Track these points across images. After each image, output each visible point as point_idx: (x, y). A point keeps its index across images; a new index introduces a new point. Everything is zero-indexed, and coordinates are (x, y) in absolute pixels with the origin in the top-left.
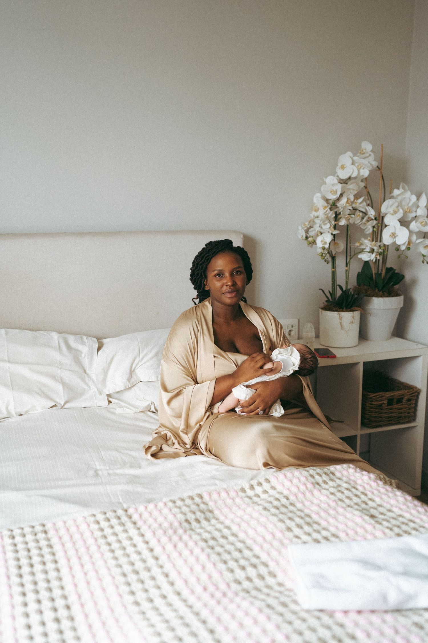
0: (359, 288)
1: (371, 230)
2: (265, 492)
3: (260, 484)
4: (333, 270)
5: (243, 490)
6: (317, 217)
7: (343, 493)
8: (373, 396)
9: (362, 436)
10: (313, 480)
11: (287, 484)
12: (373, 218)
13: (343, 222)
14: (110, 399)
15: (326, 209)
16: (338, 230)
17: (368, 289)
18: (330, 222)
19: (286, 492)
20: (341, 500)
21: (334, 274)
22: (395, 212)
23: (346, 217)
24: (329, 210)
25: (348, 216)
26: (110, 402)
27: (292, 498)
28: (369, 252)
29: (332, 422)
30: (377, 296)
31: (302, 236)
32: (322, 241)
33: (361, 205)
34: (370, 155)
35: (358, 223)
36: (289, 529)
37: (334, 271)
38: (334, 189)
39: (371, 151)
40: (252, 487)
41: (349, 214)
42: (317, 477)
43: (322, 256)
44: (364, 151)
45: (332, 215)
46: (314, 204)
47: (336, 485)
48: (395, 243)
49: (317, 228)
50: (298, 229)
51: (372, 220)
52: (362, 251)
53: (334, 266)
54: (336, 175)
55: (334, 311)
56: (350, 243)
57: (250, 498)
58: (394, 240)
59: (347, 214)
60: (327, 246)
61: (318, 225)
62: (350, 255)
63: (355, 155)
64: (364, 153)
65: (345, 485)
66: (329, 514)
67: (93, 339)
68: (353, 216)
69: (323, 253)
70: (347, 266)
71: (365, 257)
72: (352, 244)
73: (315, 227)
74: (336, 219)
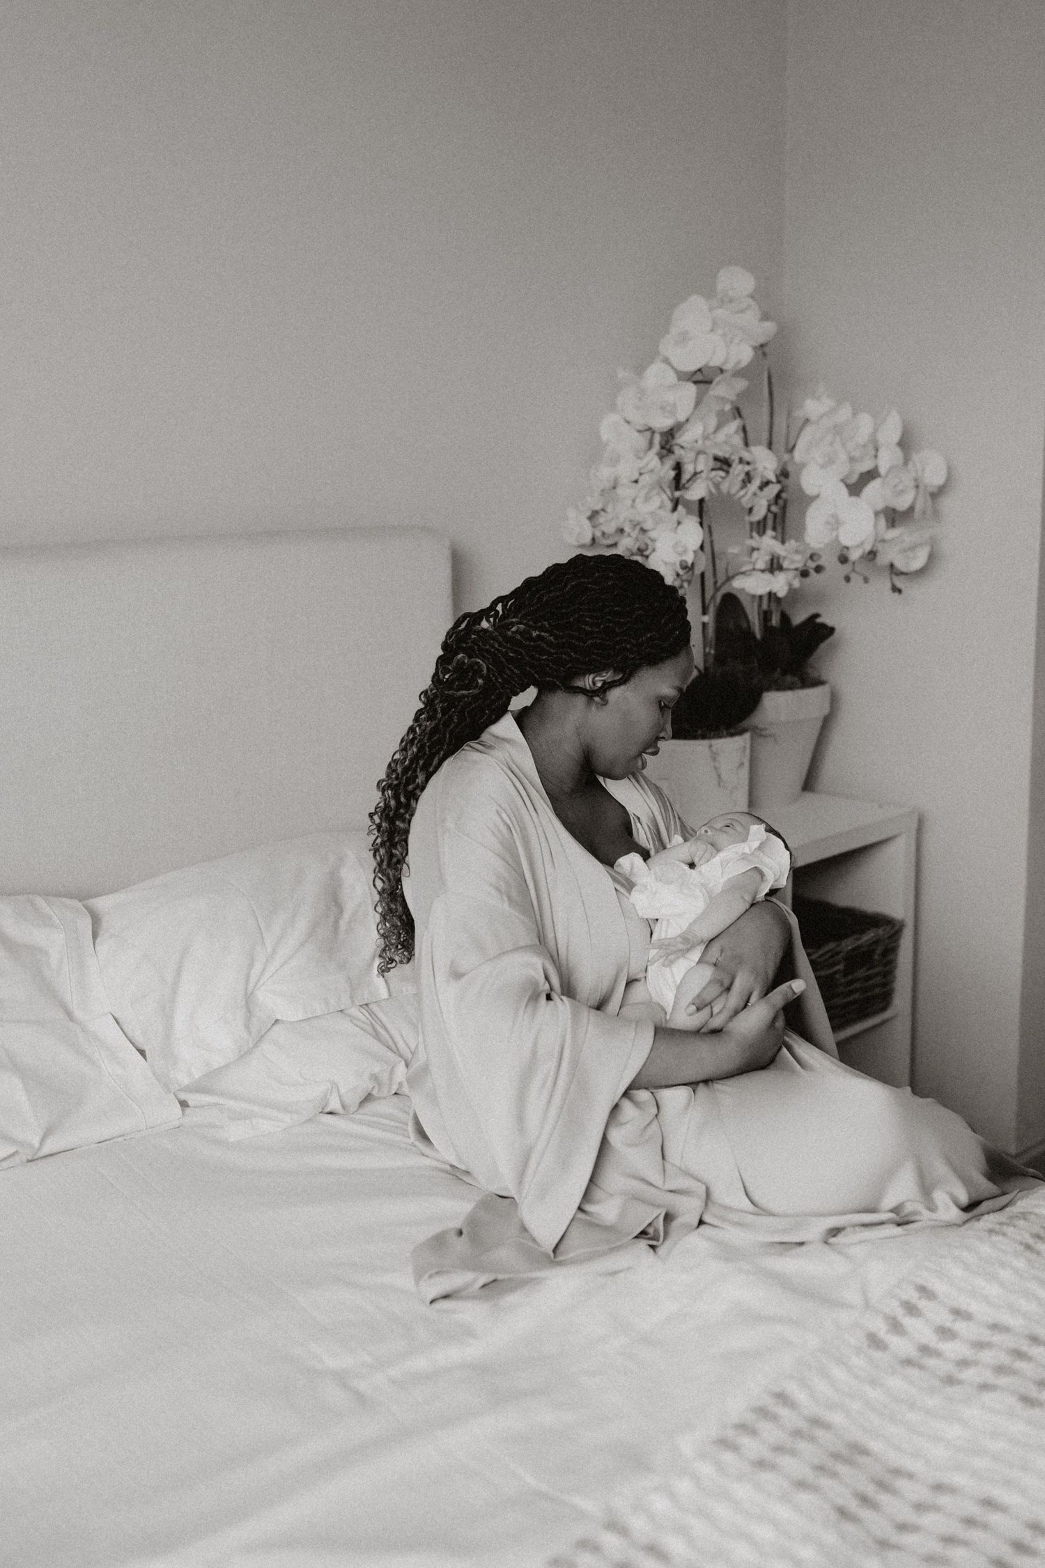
1: (765, 511)
12: (773, 479)
14: (183, 1096)
15: (648, 457)
18: (660, 492)
22: (830, 461)
24: (656, 460)
25: (712, 474)
26: (184, 1104)
28: (767, 571)
31: (579, 535)
34: (749, 307)
35: (737, 494)
38: (670, 397)
39: (751, 295)
44: (730, 293)
45: (665, 472)
46: (605, 444)
48: (835, 541)
51: (771, 483)
52: (744, 570)
54: (664, 360)
58: (834, 534)
59: (708, 470)
63: (711, 301)
64: (731, 301)
67: (68, 901)
70: (704, 612)
71: (756, 584)
74: (677, 483)
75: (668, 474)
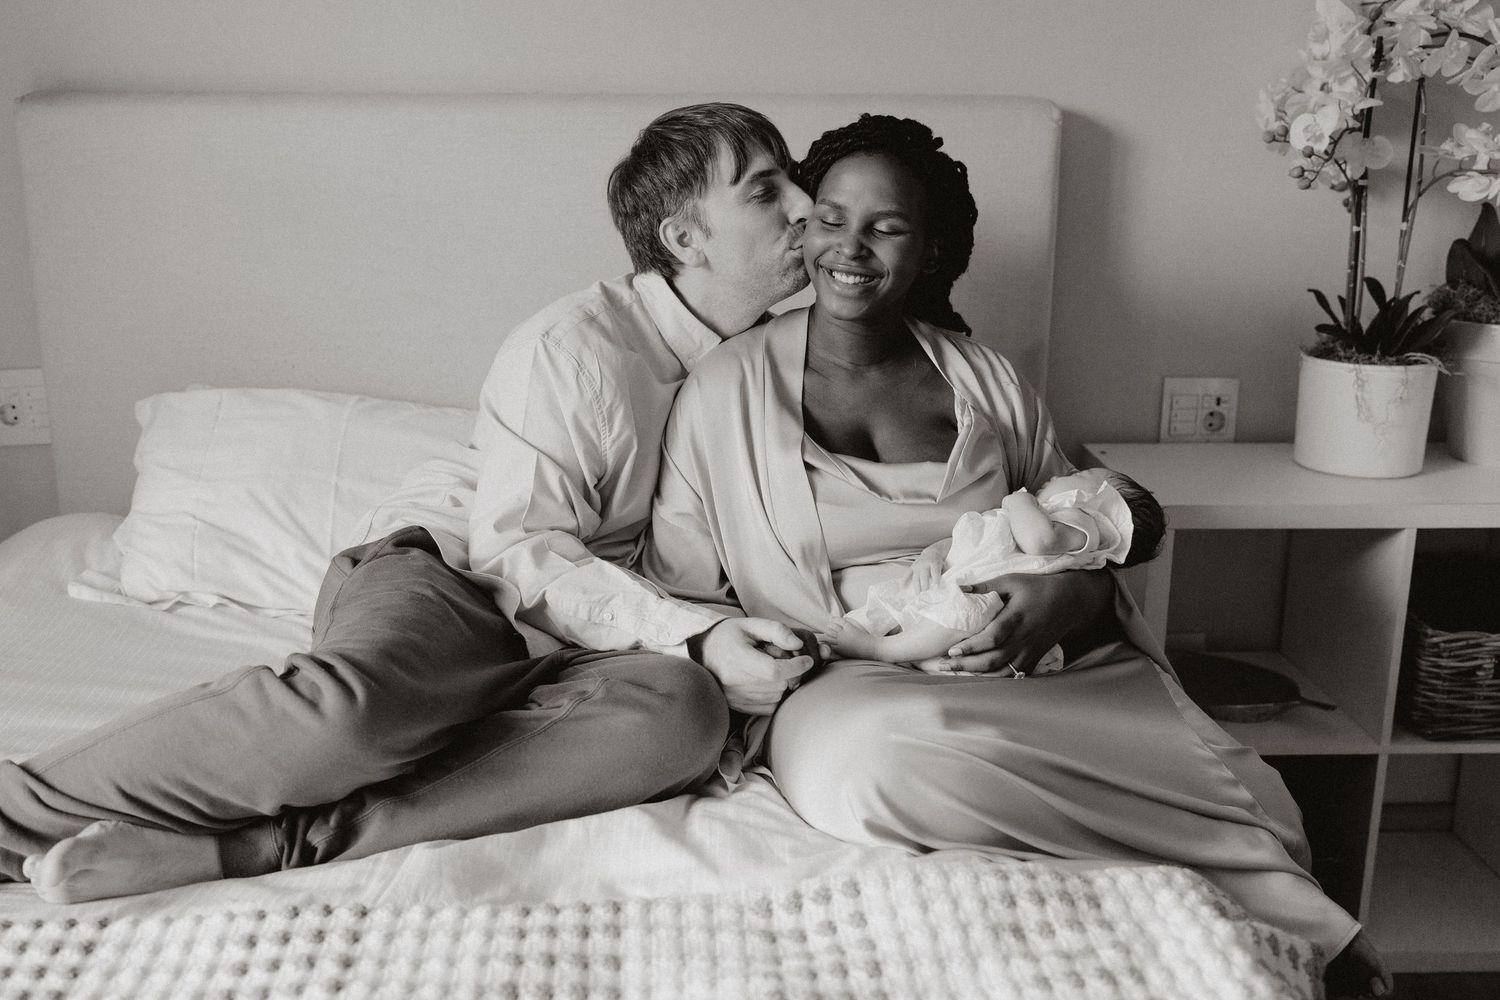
0: (1448, 294)
4: (1355, 229)
8: (1445, 638)
9: (1394, 759)
11: (908, 913)
13: (1399, 74)
15: (1350, 32)
16: (1380, 97)
17: (1479, 297)
18: (1358, 74)
21: (1356, 242)
23: (1411, 53)
28: (1482, 172)
29: (1297, 702)
32: (1306, 129)
35: (1453, 75)
37: (1358, 233)
40: (796, 903)
41: (1424, 47)
42: (1025, 906)
43: (1301, 175)
45: (1364, 51)
47: (1075, 947)
52: (1461, 169)
53: (1358, 218)
55: (1340, 359)
56: (1423, 143)
59: (1416, 47)
60: (1322, 146)
62: (1420, 183)
65: (1108, 955)
68: (1436, 51)
69: (1305, 168)
70: (1405, 218)
72: (1427, 146)
74: (1378, 61)
75: (1366, 50)
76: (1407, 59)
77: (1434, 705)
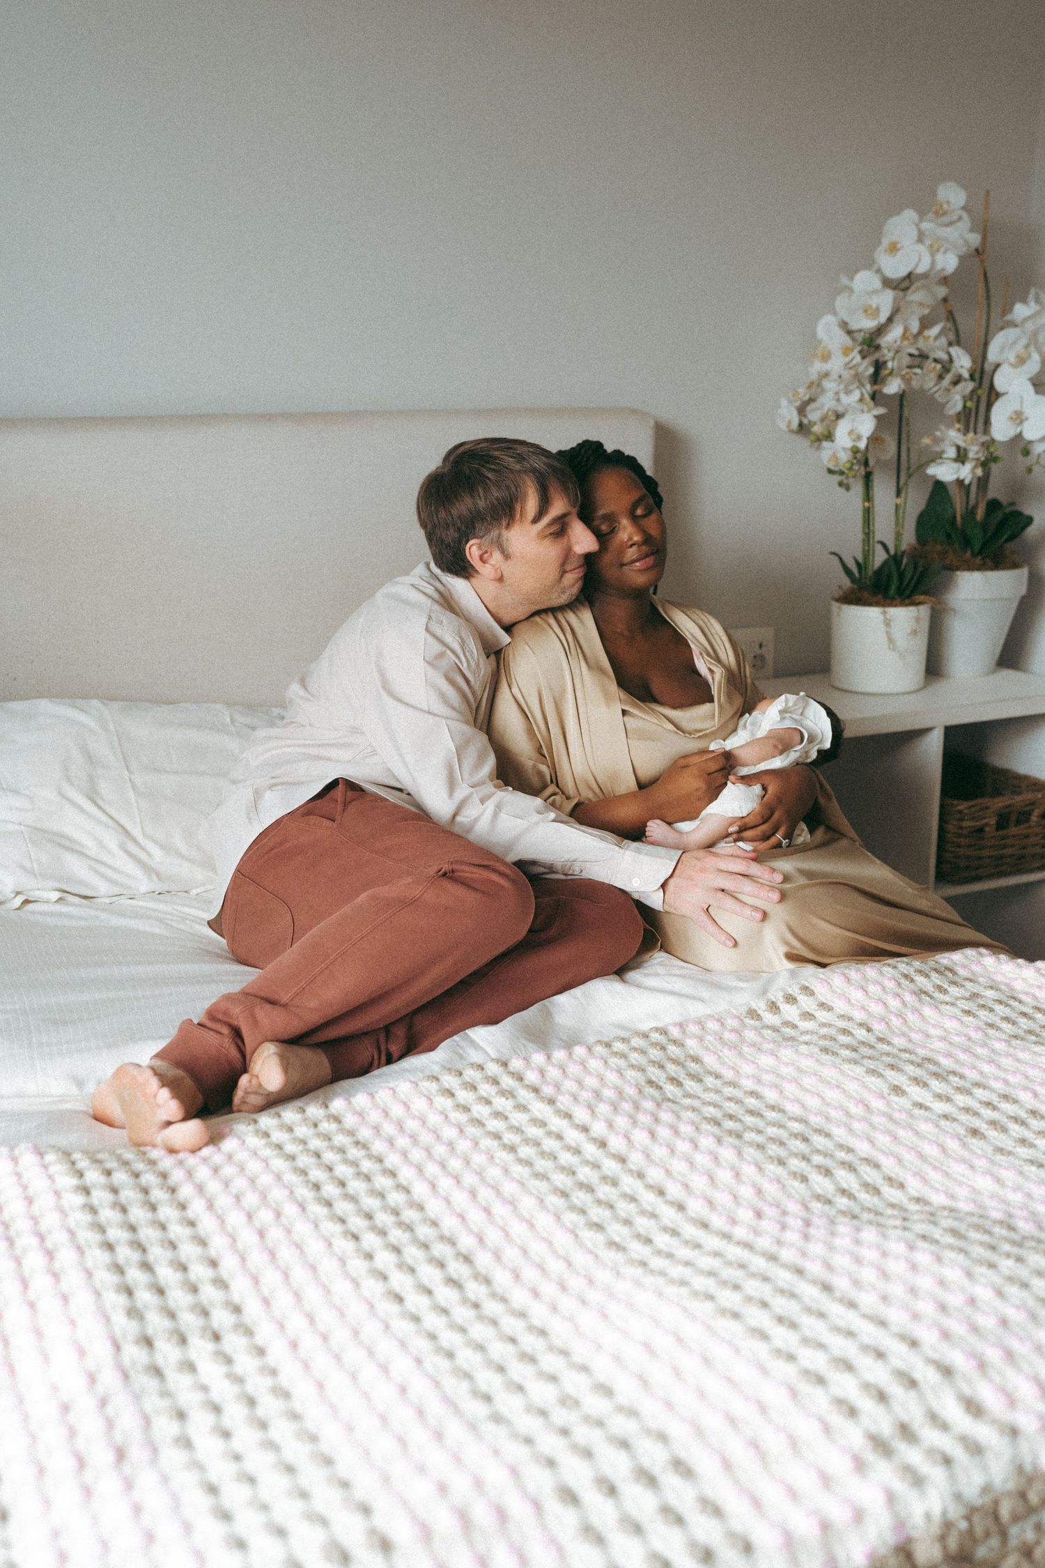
0: (921, 551)
1: (959, 407)
2: (808, 1016)
3: (791, 999)
4: (867, 504)
5: (753, 1014)
6: (827, 375)
7: (991, 1010)
8: (965, 806)
10: (911, 986)
11: (857, 995)
12: (966, 375)
13: (893, 387)
15: (851, 357)
16: (882, 405)
17: (947, 551)
18: (861, 386)
19: (859, 1016)
20: (991, 1026)
21: (868, 514)
22: (1021, 361)
23: (902, 372)
24: (858, 358)
25: (908, 370)
27: (878, 1027)
28: (955, 460)
30: (971, 568)
31: (790, 422)
32: (850, 433)
33: (938, 343)
34: (960, 218)
35: (931, 388)
36: (897, 1090)
38: (874, 301)
39: (964, 208)
40: (774, 1007)
41: (909, 367)
42: (920, 979)
44: (945, 206)
45: (866, 368)
46: (820, 342)
47: (967, 994)
48: (1019, 436)
49: (827, 402)
50: (779, 406)
51: (966, 380)
52: (937, 457)
53: (868, 496)
54: (876, 267)
55: (870, 605)
56: (908, 439)
57: (775, 1029)
58: (1018, 431)
59: (904, 367)
60: (862, 445)
61: (830, 394)
62: (908, 471)
63: (922, 215)
64: (945, 213)
65: (990, 994)
66: (976, 1056)
68: (918, 371)
69: (853, 462)
70: (898, 494)
71: (945, 472)
72: (911, 441)
73: (821, 400)
74: (876, 378)
75: (867, 370)
76: (903, 377)
77: (959, 857)
